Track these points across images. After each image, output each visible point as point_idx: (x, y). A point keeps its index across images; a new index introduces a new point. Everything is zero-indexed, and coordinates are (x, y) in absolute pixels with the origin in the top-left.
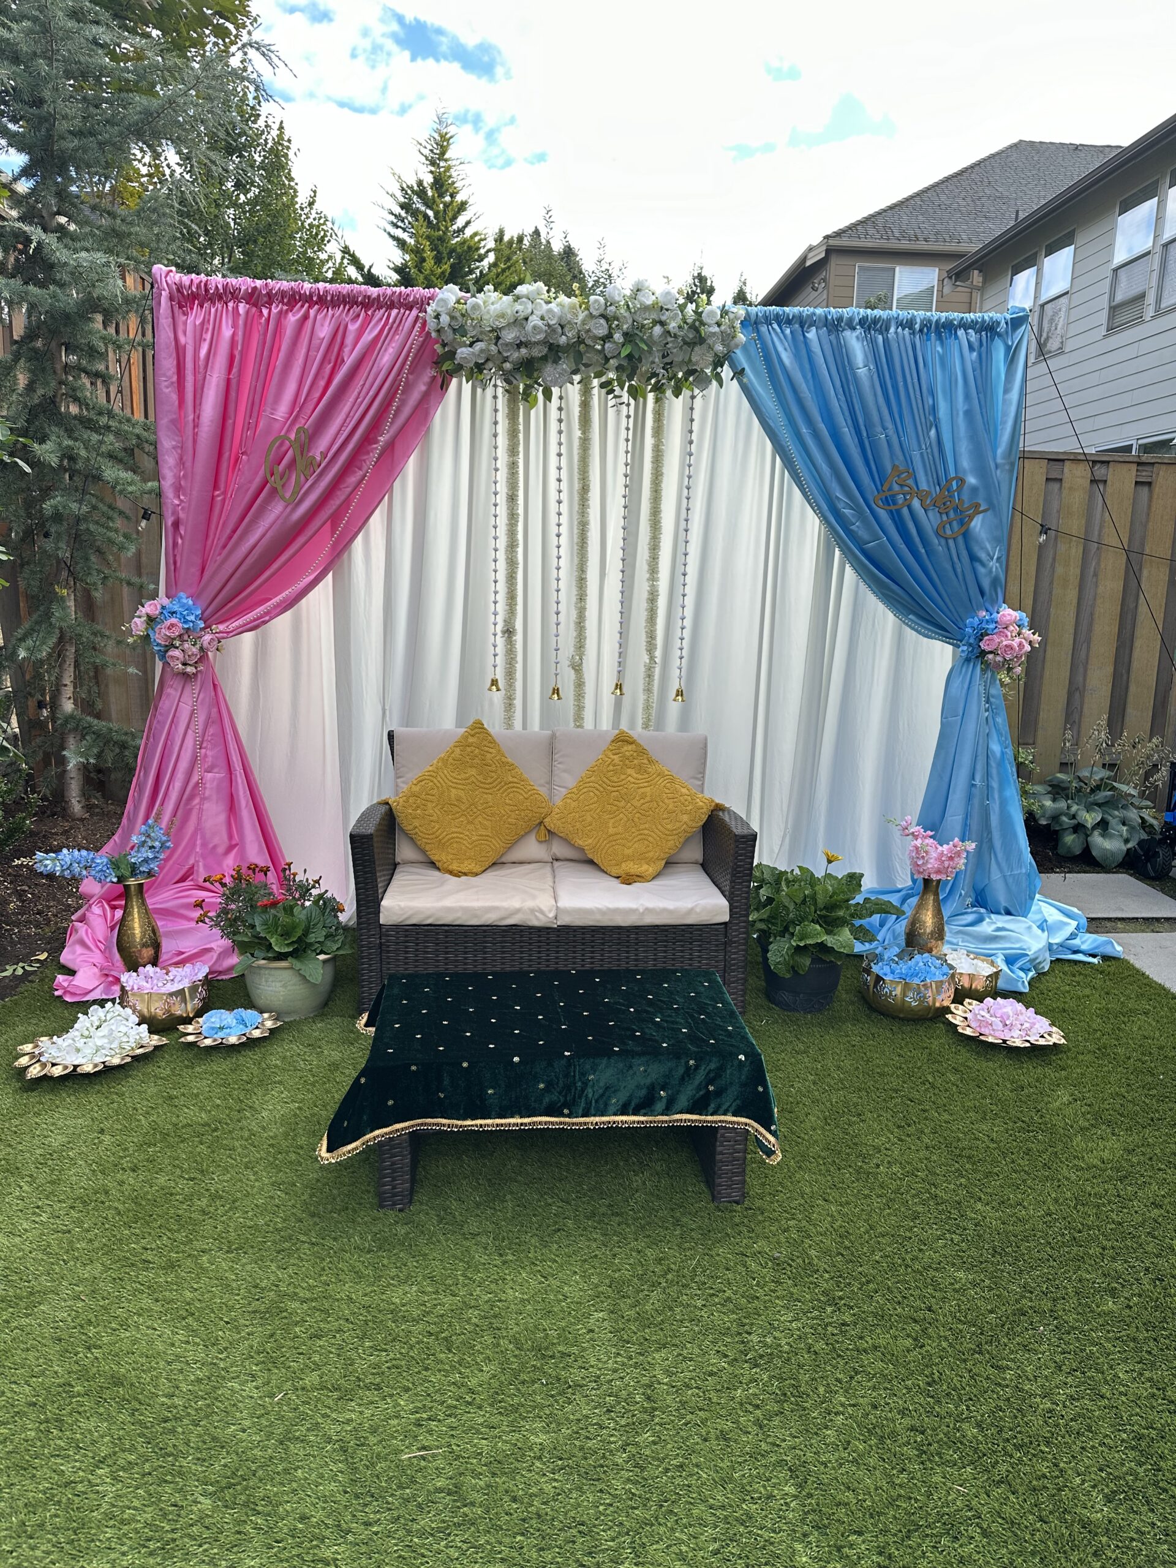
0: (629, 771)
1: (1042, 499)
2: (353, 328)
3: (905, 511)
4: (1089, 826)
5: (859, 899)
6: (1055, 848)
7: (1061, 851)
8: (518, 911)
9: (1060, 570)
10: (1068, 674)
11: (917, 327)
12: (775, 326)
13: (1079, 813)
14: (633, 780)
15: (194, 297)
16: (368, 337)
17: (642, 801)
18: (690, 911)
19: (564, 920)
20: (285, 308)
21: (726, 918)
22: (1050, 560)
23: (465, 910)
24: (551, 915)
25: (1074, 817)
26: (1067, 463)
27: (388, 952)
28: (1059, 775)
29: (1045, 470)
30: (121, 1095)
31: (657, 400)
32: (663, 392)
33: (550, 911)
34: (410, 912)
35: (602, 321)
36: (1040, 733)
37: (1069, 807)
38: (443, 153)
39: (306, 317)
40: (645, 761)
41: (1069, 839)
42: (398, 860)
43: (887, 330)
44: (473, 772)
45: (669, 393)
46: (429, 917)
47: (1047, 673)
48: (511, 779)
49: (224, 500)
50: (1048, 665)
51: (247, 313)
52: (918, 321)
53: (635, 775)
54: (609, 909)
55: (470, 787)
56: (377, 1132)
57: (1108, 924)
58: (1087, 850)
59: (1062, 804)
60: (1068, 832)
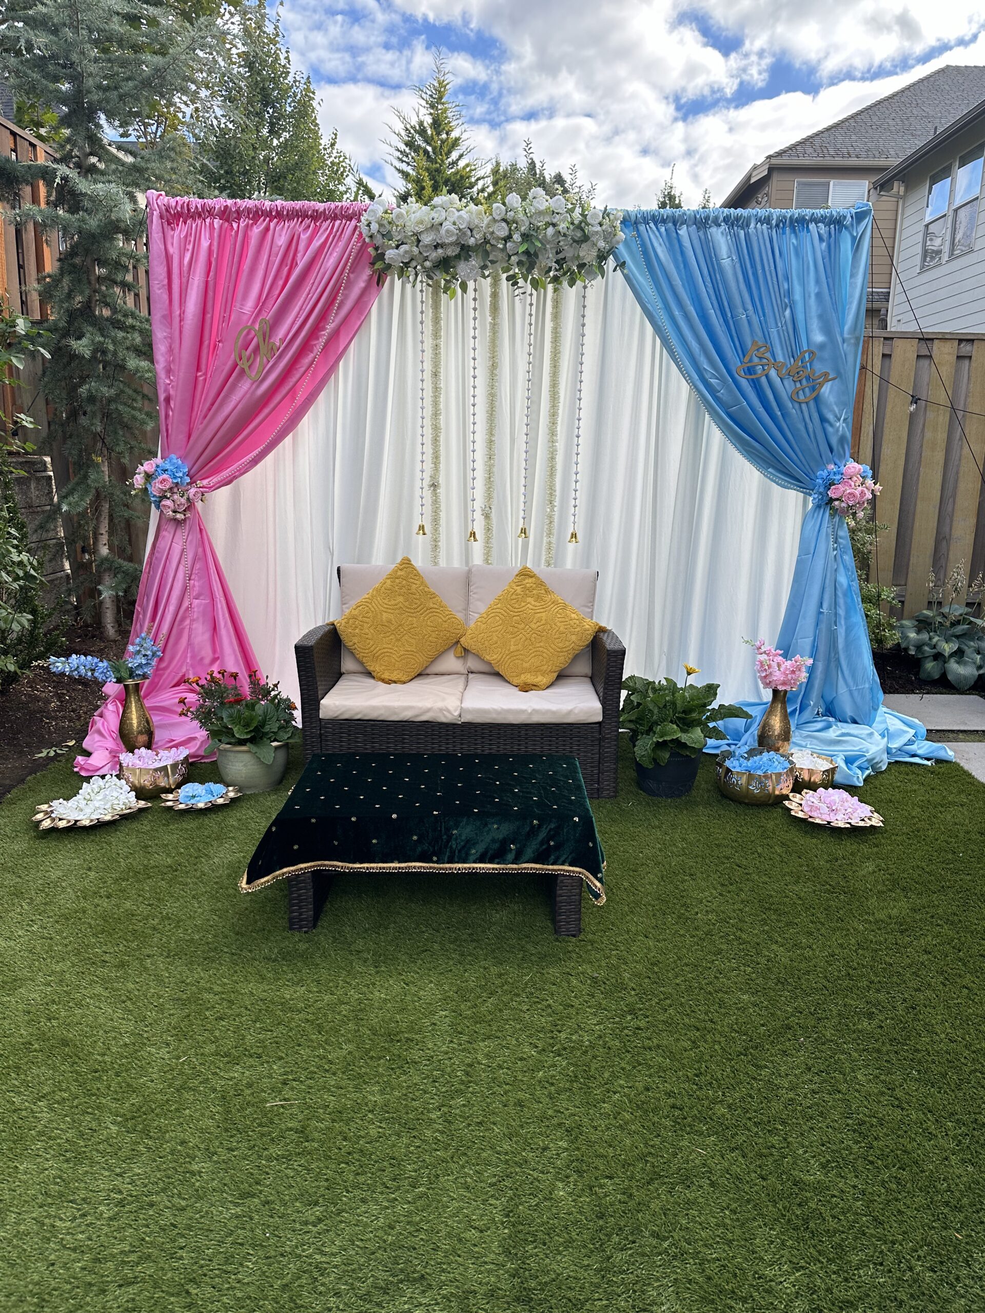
0: (529, 600)
1: (913, 374)
2: (304, 237)
3: (764, 379)
4: (947, 654)
5: (715, 705)
6: (917, 674)
7: (922, 676)
8: (429, 710)
9: (928, 435)
10: (936, 524)
11: (774, 222)
12: (652, 225)
13: (939, 643)
14: (531, 607)
15: (178, 215)
16: (317, 243)
17: (538, 624)
18: (570, 712)
19: (467, 718)
20: (251, 222)
21: (600, 719)
22: (921, 426)
23: (387, 708)
24: (456, 714)
25: (934, 647)
26: (936, 342)
27: (327, 741)
28: (925, 612)
29: (915, 348)
30: (110, 844)
31: (555, 290)
32: (560, 283)
33: (455, 711)
34: (343, 709)
35: (504, 224)
36: (910, 575)
37: (930, 639)
38: (441, 98)
39: (267, 229)
40: (543, 591)
41: (930, 665)
42: (343, 670)
43: (748, 226)
44: (401, 599)
45: (565, 284)
46: (357, 714)
47: (917, 524)
48: (432, 605)
49: (205, 379)
50: (918, 516)
51: (221, 227)
52: (775, 217)
53: (533, 603)
54: (503, 709)
55: (397, 611)
56: (285, 870)
57: (951, 735)
58: (944, 675)
59: (925, 636)
60: (929, 659)
